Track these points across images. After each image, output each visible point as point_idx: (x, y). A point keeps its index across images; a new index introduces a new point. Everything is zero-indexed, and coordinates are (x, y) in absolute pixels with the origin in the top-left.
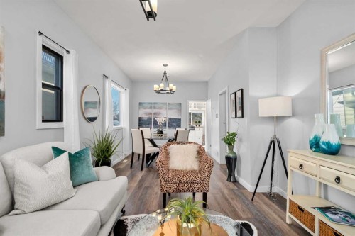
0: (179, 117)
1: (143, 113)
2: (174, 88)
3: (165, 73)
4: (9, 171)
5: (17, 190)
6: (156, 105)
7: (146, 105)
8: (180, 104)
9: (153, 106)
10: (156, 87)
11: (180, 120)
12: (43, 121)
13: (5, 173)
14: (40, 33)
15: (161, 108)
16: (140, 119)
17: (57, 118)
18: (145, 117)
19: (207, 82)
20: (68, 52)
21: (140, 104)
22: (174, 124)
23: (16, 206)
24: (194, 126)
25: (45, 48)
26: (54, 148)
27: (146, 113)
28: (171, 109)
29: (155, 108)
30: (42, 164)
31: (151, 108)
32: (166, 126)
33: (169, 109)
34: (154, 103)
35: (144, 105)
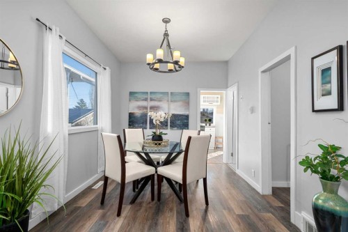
0: (186, 113)
1: (134, 107)
3: (166, 35)
6: (153, 96)
7: (139, 96)
8: (188, 94)
9: (149, 96)
11: (187, 117)
15: (160, 101)
16: (131, 115)
18: (138, 113)
19: (226, 63)
21: (131, 94)
22: (178, 122)
24: (204, 125)
27: (139, 108)
28: (175, 101)
29: (151, 100)
31: (146, 100)
32: (167, 126)
33: (172, 101)
34: (151, 93)
35: (136, 95)
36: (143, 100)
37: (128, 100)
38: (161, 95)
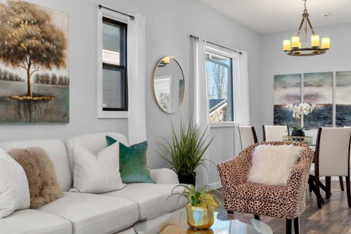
2: (326, 42)
3: (306, 15)
4: (70, 154)
5: (75, 172)
7: (288, 80)
9: (303, 80)
10: (287, 44)
12: (104, 109)
13: (67, 150)
14: (100, 6)
15: (319, 86)
17: (122, 106)
20: (132, 17)
21: (277, 78)
23: (74, 186)
25: (105, 20)
26: (108, 138)
27: (288, 97)
29: (306, 85)
30: (96, 153)
31: (298, 85)
32: (331, 123)
33: (338, 86)
34: (305, 75)
35: (283, 79)
36: (294, 86)
37: (273, 87)
38: (321, 77)
